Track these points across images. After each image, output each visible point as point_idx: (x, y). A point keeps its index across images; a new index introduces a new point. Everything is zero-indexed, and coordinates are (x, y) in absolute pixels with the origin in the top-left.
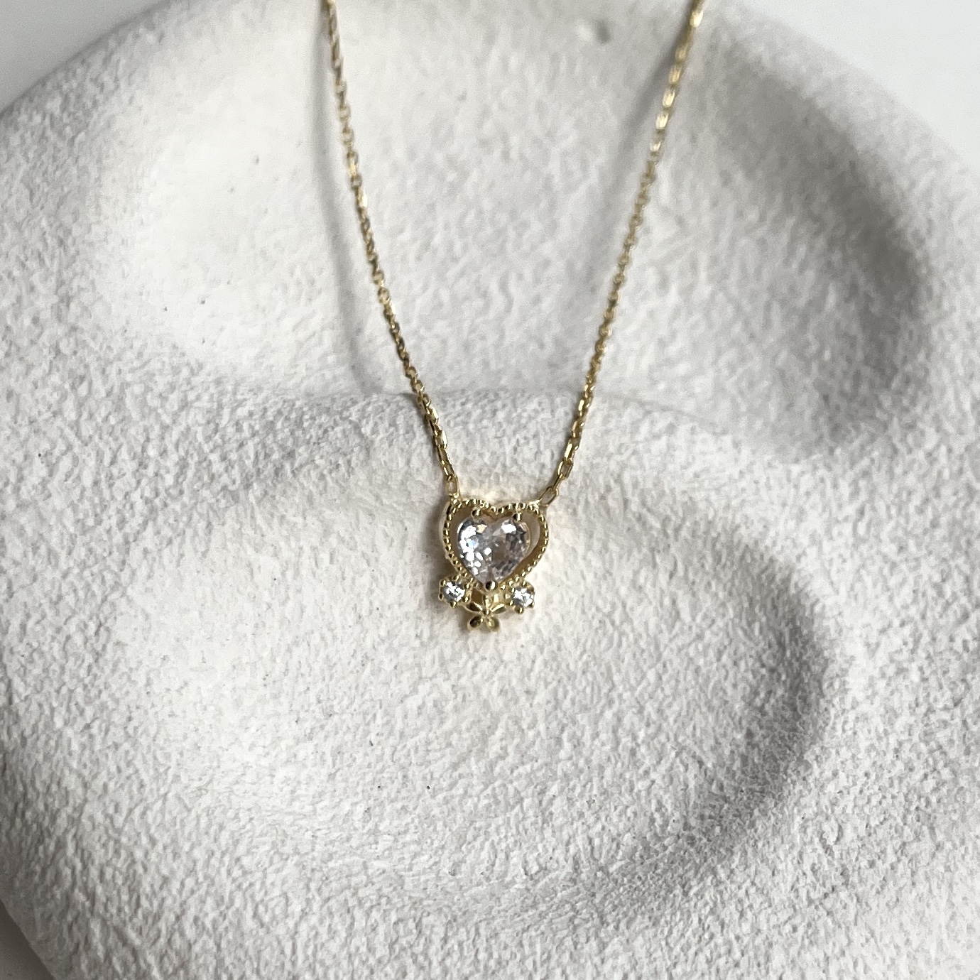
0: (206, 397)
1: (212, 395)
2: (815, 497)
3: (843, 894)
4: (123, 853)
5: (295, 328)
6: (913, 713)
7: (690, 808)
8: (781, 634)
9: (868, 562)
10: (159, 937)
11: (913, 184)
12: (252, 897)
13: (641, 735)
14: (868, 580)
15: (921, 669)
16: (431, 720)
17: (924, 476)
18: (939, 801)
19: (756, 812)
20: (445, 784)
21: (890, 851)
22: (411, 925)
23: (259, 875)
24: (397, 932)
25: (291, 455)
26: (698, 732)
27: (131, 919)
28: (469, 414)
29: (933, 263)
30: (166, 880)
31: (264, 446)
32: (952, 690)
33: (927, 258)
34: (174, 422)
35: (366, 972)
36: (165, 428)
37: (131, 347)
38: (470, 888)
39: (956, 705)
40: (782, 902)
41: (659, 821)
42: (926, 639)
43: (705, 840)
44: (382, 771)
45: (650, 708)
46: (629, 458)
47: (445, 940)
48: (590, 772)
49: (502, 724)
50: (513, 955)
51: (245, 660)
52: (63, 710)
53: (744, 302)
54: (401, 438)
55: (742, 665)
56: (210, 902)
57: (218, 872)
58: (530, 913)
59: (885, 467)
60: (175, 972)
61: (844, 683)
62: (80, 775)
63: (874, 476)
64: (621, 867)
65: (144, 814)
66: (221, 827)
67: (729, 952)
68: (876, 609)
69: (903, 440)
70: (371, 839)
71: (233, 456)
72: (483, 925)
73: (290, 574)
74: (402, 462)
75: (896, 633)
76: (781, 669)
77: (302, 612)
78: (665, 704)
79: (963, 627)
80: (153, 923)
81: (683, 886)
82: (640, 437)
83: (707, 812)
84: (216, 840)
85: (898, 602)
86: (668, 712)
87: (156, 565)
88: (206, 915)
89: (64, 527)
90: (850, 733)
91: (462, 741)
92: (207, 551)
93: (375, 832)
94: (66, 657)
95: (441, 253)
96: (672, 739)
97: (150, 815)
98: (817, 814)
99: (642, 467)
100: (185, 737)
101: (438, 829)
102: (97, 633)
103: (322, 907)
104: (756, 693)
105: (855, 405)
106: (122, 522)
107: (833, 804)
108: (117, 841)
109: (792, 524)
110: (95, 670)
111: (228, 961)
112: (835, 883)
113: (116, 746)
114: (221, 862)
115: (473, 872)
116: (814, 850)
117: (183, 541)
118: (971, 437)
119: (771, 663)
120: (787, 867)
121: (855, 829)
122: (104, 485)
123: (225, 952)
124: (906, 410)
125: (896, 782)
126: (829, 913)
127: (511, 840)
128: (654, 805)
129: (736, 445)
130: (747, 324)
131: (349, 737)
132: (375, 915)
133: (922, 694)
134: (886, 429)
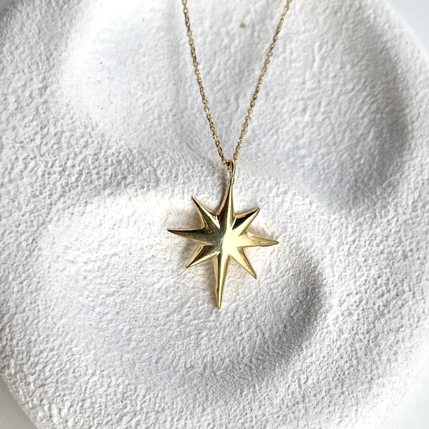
0: (96, 143)
1: (98, 143)
2: (337, 231)
3: (301, 406)
4: (27, 338)
5: (144, 104)
6: (350, 334)
7: (254, 353)
8: (308, 288)
9: (351, 264)
10: (35, 373)
11: (417, 94)
12: (74, 364)
13: (244, 317)
14: (348, 273)
15: (358, 314)
16: (162, 294)
17: (384, 230)
18: (348, 374)
19: (277, 365)
20: (162, 323)
21: (324, 391)
22: (133, 387)
23: (78, 356)
24: (127, 389)
25: (125, 178)
26: (266, 320)
27: (26, 363)
28: (203, 173)
29: (415, 133)
30: (41, 352)
31: (115, 172)
32: (368, 326)
33: (413, 130)
34: (80, 153)
35: (111, 404)
36: (76, 155)
37: (69, 113)
38: (161, 372)
39: (368, 333)
40: (277, 405)
41: (241, 356)
42: (364, 301)
43: (255, 371)
44: (138, 314)
45: (250, 306)
46: (264, 205)
47: (144, 396)
48: (220, 329)
49: (191, 301)
50: (169, 408)
51: (91, 260)
52: (13, 274)
53: (336, 126)
54: (172, 179)
55: (290, 297)
56: (57, 364)
57: (62, 353)
58: (181, 389)
59: (369, 223)
60: (39, 387)
61: (326, 317)
62: (15, 303)
63: (364, 226)
64: (221, 373)
65: (38, 323)
66: (67, 334)
67: (251, 421)
68: (348, 285)
69: (380, 212)
70: (127, 343)
71: (102, 173)
72: (160, 392)
73: (116, 227)
74: (170, 191)
75: (353, 297)
76: (304, 303)
77: (119, 242)
78: (256, 306)
79: (381, 299)
80: (35, 367)
81: (241, 390)
82: (271, 195)
83: (260, 358)
84: (64, 339)
85: (358, 283)
86: (257, 309)
87: (61, 217)
88: (54, 369)
89: (27, 193)
90: (322, 338)
91: (173, 305)
92: (84, 213)
93: (129, 340)
94: (18, 251)
95: (214, 78)
96: (255, 321)
97: (40, 324)
98: (300, 370)
99: (269, 209)
100: (60, 292)
101: (155, 342)
102: (32, 243)
103: (100, 374)
104: (293, 310)
105: (366, 189)
106: (51, 195)
107: (307, 368)
108: (25, 332)
109: (324, 243)
110: (29, 259)
111: (60, 388)
112: (299, 400)
113: (32, 293)
114: (64, 350)
115: (164, 364)
116: (295, 385)
117: (74, 208)
118: (408, 216)
119: (301, 298)
120: (282, 390)
121: (313, 379)
122: (46, 176)
123: (59, 385)
124: (385, 198)
125: (334, 362)
126: (293, 413)
127: (183, 352)
128: (241, 349)
129: (311, 204)
130: (334, 136)
131: (128, 297)
132: (120, 380)
133: (356, 326)
134: (375, 205)
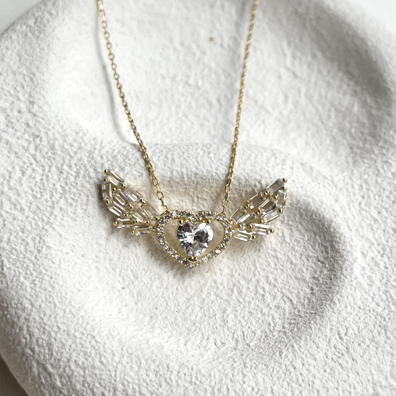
0: (89, 145)
1: (92, 144)
2: (344, 191)
3: (347, 357)
4: (46, 333)
6: (381, 281)
7: (286, 320)
8: (327, 247)
9: (365, 218)
10: (60, 368)
12: (99, 352)
13: (267, 289)
18: (389, 319)
19: (312, 322)
20: (184, 308)
21: (367, 339)
22: (165, 365)
23: (102, 343)
24: (159, 368)
26: (291, 288)
27: (49, 360)
30: (64, 345)
34: (75, 155)
35: (145, 385)
36: (71, 157)
37: (59, 123)
38: (191, 351)
40: (321, 360)
41: (272, 325)
42: (388, 250)
43: (290, 333)
44: (157, 302)
48: (245, 304)
49: (209, 283)
50: (207, 379)
52: (24, 274)
56: (82, 354)
59: (374, 178)
61: (352, 269)
62: (30, 300)
64: (255, 344)
65: (55, 317)
67: (297, 379)
68: (367, 238)
69: (383, 168)
70: (151, 330)
72: (195, 366)
75: (376, 249)
76: (326, 262)
78: (278, 276)
80: (58, 362)
81: (280, 352)
82: (270, 165)
83: (292, 322)
85: (377, 235)
86: (279, 279)
87: (65, 214)
88: (80, 359)
89: (28, 197)
90: (353, 290)
93: (153, 327)
94: (26, 252)
96: (280, 290)
97: (58, 318)
98: (337, 324)
100: (75, 286)
102: (39, 242)
103: (128, 357)
104: (316, 272)
105: (363, 152)
106: (52, 196)
108: (44, 328)
109: (333, 202)
111: (89, 379)
112: (343, 352)
113: (46, 289)
115: (193, 344)
116: (335, 338)
117: (77, 204)
119: (322, 260)
120: (323, 345)
121: (353, 330)
123: (87, 375)
124: (384, 155)
125: (372, 311)
126: (340, 365)
127: (210, 332)
128: (271, 318)
130: (320, 117)
133: (385, 274)
134: (375, 162)
